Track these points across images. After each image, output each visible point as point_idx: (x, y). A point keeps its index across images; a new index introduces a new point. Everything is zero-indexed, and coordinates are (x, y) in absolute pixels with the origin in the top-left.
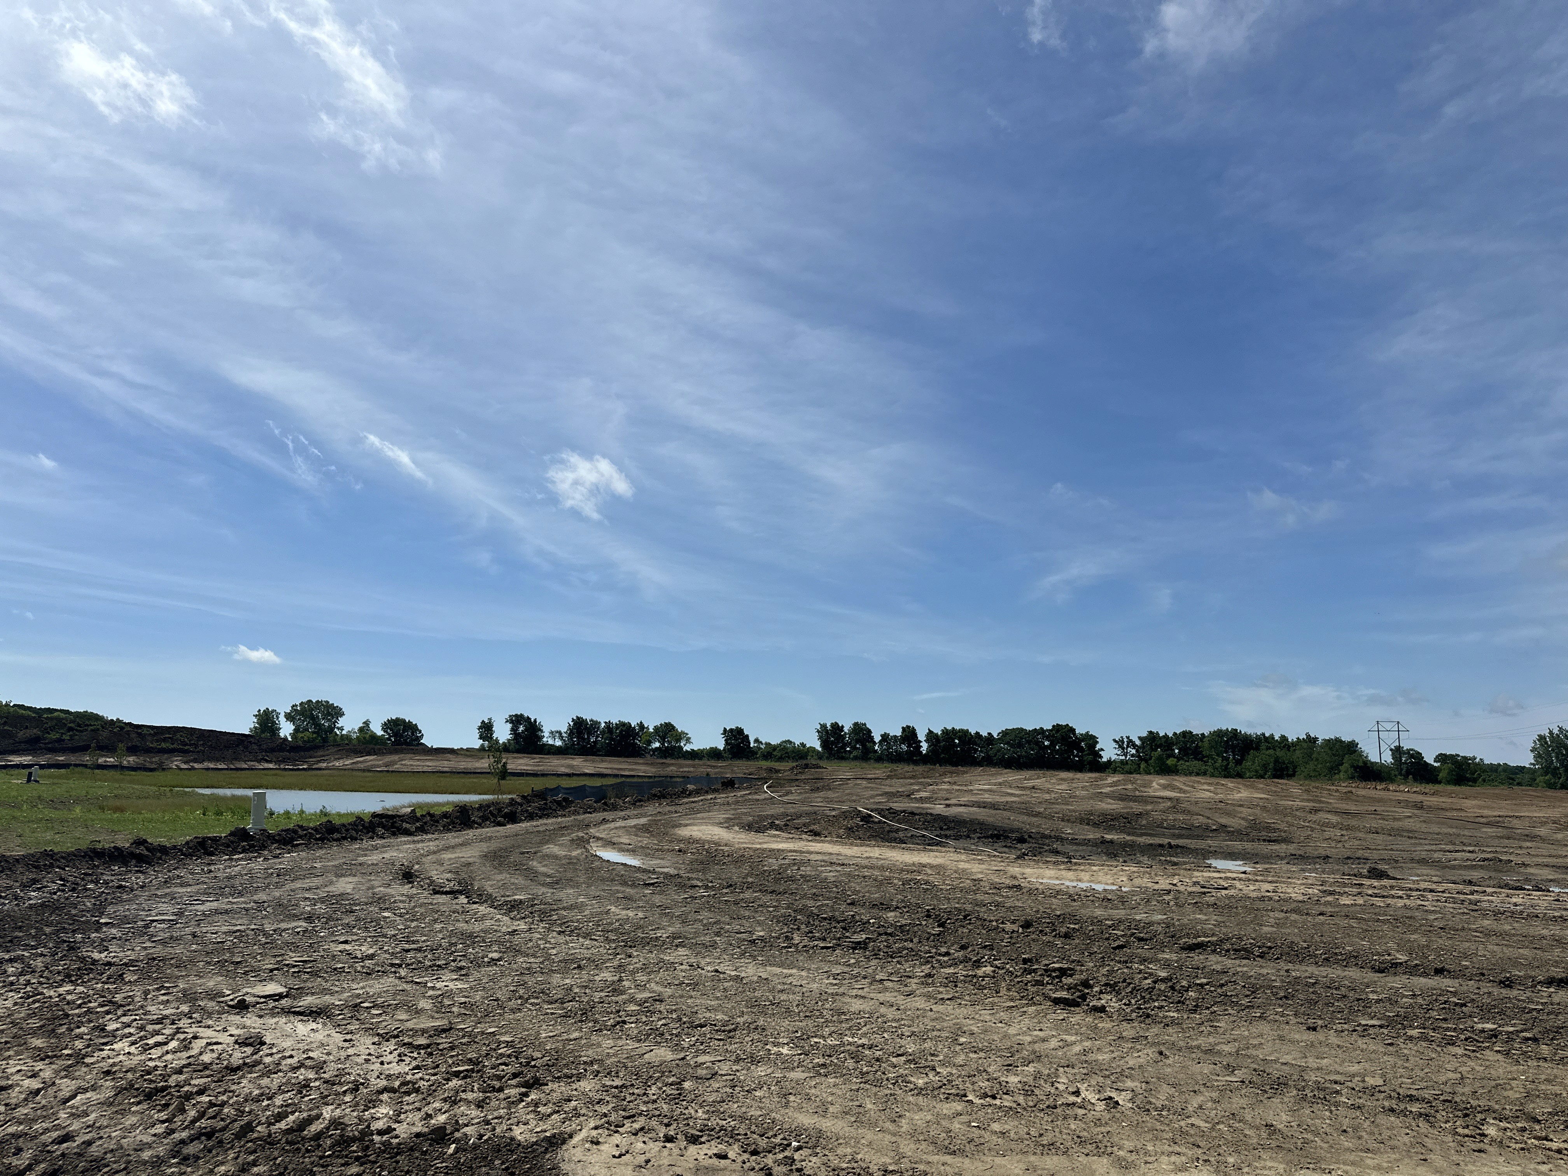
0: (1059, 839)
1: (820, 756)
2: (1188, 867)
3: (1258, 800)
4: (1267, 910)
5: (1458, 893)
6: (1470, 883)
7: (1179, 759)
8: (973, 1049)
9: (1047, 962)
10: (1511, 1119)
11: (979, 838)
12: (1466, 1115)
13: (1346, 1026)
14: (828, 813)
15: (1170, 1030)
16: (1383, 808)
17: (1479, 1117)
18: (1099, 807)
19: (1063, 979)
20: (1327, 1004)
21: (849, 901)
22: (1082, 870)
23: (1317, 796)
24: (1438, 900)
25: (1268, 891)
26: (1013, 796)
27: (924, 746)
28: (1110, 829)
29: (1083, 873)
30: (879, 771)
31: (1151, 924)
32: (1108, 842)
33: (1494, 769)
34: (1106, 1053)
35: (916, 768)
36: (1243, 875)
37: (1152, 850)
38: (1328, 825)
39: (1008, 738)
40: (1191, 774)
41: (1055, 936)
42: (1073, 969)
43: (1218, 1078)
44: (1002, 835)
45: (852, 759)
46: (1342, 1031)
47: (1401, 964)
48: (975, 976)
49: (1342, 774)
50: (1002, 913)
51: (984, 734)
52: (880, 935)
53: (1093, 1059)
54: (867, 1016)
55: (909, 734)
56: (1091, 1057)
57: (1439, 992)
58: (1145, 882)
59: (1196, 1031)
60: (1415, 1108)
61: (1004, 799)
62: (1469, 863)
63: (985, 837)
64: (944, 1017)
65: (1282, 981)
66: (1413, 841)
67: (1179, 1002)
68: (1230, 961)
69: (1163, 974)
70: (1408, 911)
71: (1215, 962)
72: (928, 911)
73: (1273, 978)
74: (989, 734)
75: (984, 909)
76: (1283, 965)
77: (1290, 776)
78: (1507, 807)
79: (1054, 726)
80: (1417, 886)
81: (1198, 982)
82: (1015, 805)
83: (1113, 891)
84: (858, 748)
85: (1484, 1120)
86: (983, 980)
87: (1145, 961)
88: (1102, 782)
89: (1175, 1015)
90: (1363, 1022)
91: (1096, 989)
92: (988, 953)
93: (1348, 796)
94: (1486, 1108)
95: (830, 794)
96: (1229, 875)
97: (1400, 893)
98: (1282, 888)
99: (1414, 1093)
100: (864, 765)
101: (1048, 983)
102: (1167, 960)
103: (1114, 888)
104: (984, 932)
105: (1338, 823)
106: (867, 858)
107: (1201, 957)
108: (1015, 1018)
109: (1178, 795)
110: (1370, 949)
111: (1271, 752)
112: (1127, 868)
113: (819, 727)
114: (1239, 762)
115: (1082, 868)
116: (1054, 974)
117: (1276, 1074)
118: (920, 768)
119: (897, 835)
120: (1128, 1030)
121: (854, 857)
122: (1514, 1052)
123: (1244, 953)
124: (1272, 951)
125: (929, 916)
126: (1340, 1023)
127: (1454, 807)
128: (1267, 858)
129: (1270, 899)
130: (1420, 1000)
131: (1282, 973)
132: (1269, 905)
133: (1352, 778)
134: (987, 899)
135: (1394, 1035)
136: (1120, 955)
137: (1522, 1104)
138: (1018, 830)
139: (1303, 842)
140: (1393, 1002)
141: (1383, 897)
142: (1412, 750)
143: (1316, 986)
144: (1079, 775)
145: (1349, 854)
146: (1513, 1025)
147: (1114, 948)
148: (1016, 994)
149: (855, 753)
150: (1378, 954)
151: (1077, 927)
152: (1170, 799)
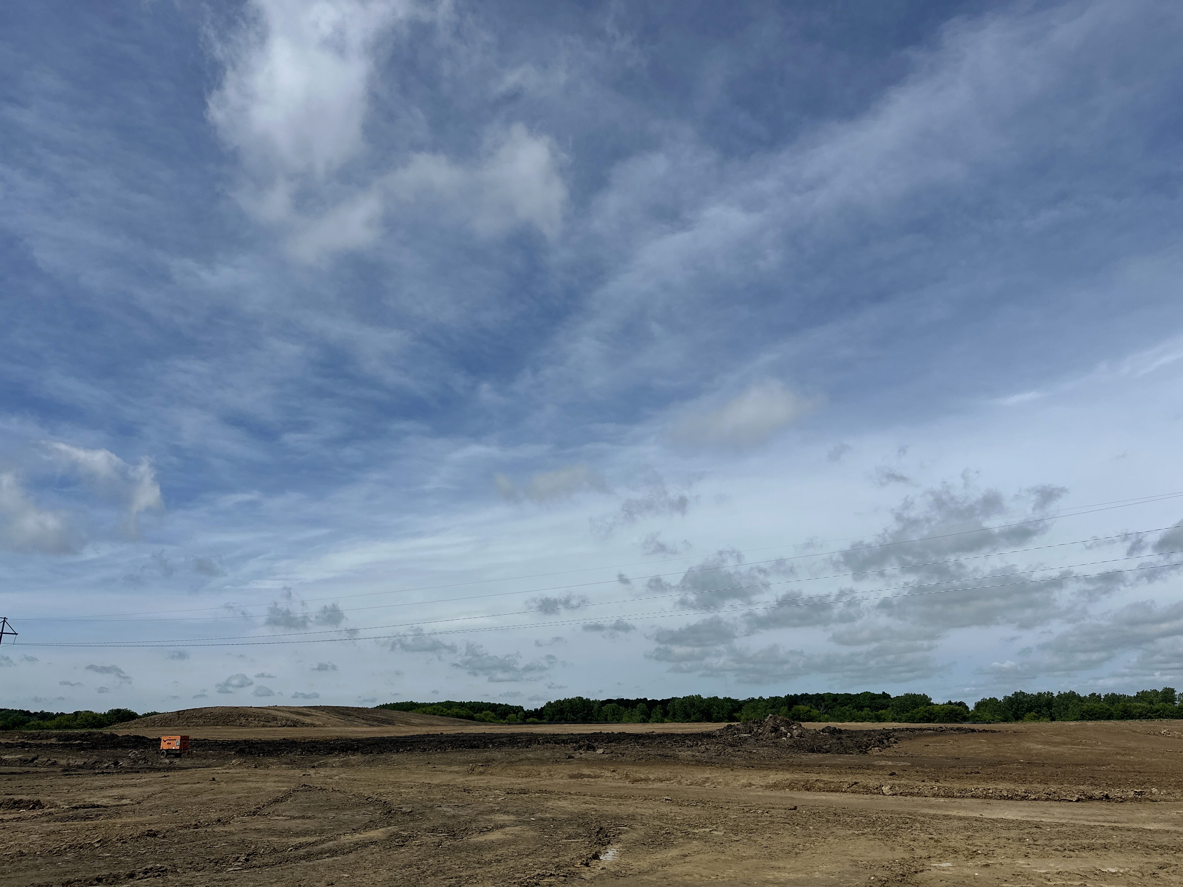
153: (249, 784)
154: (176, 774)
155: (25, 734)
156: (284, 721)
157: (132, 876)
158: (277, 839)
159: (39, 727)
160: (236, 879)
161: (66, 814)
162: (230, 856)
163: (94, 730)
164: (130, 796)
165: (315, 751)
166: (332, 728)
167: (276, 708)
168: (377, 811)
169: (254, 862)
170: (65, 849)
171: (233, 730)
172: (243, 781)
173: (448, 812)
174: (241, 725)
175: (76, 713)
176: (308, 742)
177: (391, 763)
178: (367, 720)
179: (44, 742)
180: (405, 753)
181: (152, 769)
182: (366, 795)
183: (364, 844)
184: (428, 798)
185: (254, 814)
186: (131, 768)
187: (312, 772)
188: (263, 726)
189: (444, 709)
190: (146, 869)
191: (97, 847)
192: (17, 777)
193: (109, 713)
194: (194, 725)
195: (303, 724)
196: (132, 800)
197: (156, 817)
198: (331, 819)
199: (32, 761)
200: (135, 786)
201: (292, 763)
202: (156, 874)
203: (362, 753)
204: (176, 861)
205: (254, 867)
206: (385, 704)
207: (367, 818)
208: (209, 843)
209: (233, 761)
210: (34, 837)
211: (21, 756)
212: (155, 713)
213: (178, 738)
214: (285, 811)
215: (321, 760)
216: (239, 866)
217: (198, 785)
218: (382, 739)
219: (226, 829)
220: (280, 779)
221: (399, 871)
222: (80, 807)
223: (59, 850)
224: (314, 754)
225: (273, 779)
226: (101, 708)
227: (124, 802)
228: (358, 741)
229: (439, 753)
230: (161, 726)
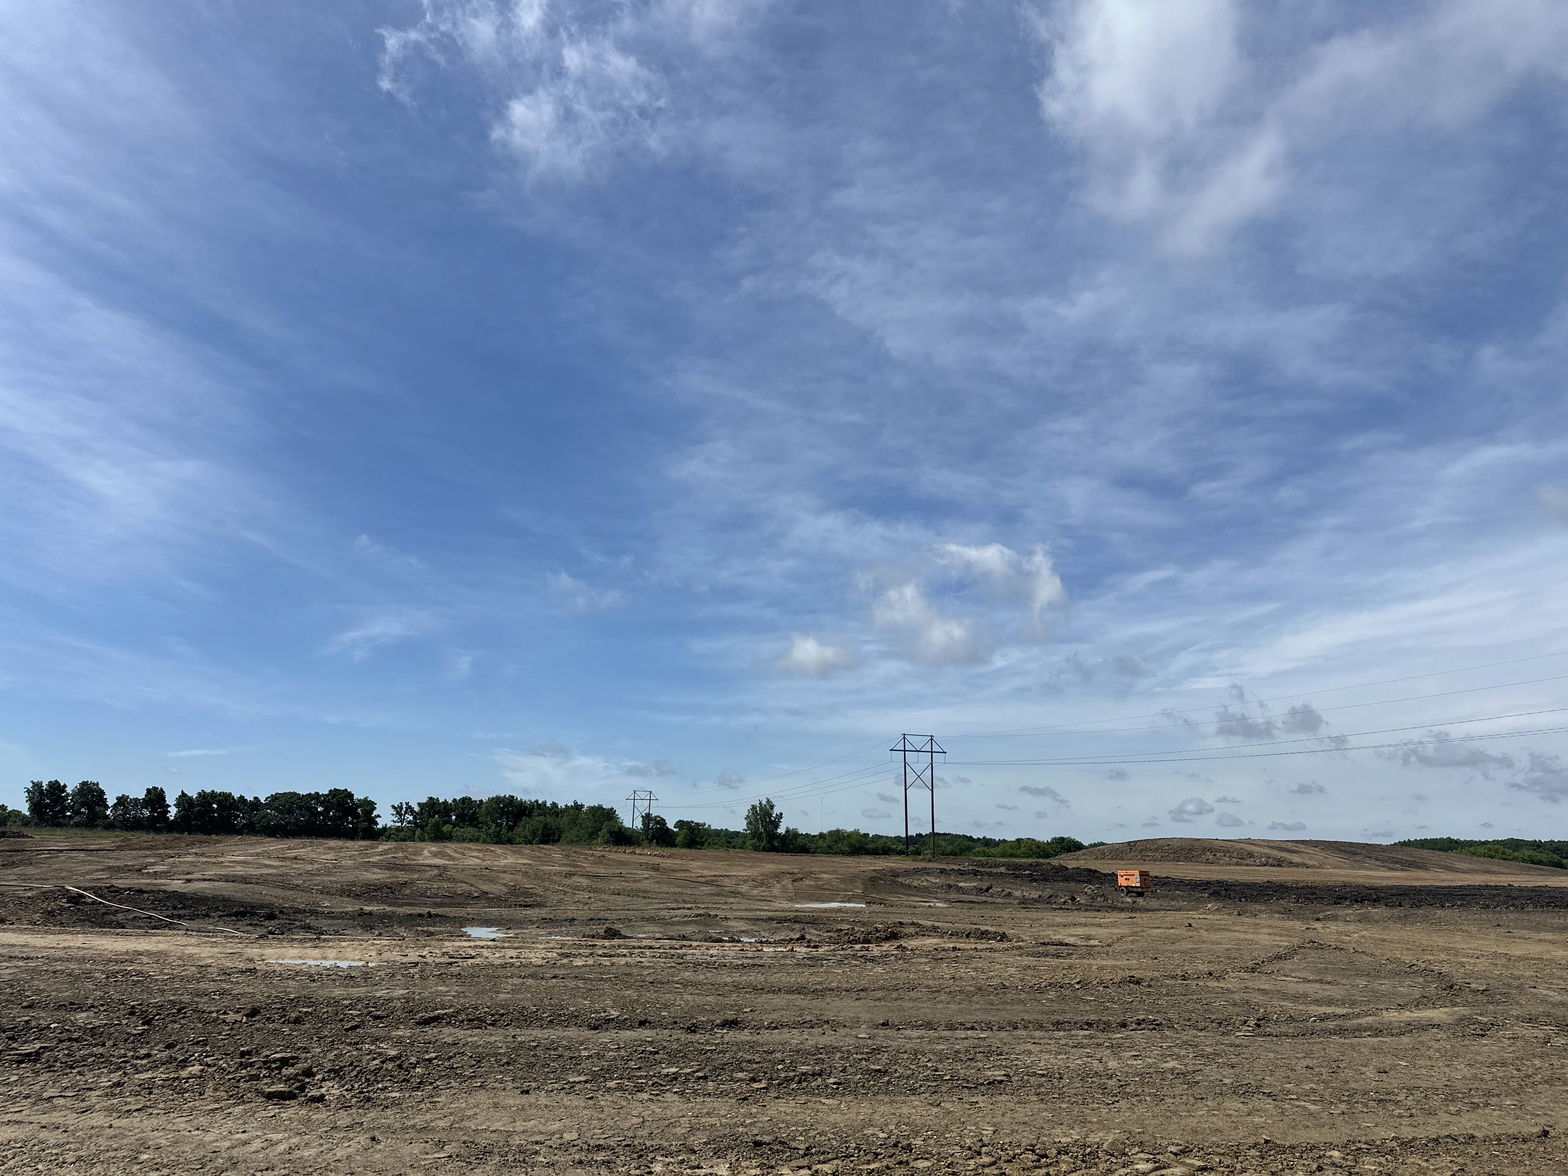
0: (314, 913)
1: (25, 822)
2: (441, 937)
3: (521, 866)
4: (507, 977)
5: (670, 948)
6: (684, 938)
7: (454, 825)
8: (155, 1167)
9: (268, 1053)
10: (675, 1153)
11: (220, 916)
12: (641, 1156)
13: (556, 1085)
14: (21, 893)
15: (389, 1112)
16: (627, 871)
17: (651, 1155)
18: (363, 877)
19: (284, 1070)
20: (543, 1066)
21: (25, 1004)
22: (330, 947)
23: (574, 861)
24: (654, 956)
25: (512, 958)
26: (271, 867)
27: (173, 812)
28: (371, 900)
29: (331, 950)
30: (106, 840)
31: (391, 1000)
32: (366, 914)
33: (718, 833)
34: (314, 1147)
35: (156, 837)
36: (492, 943)
37: (410, 921)
38: (577, 888)
39: (277, 803)
40: (464, 840)
41: (284, 1023)
42: (296, 1058)
43: (427, 1157)
44: (249, 912)
45: (72, 826)
46: (552, 1091)
47: (613, 1019)
48: (177, 1078)
49: (599, 839)
50: (227, 1001)
51: (249, 798)
52: (61, 1041)
53: (298, 1156)
54: (18, 1145)
55: (156, 797)
56: (297, 1154)
57: (639, 1042)
58: (395, 956)
59: (415, 1110)
60: (600, 1157)
61: (259, 872)
62: (686, 919)
63: (227, 915)
64: (127, 1133)
65: (508, 1047)
66: (647, 901)
67: (404, 1080)
68: (462, 1032)
69: (393, 1053)
70: (628, 968)
71: (447, 1034)
72: (133, 1007)
73: (500, 1045)
74: (256, 798)
75: (205, 999)
76: (511, 1031)
77: (556, 841)
78: (723, 867)
79: (330, 791)
80: (639, 944)
81: (427, 1057)
82: (270, 878)
83: (358, 967)
84: (84, 813)
85: (654, 1158)
86: (187, 1082)
87: (377, 1040)
88: (371, 851)
89: (398, 1095)
90: (571, 1080)
91: (319, 1077)
92: (200, 1049)
93: (600, 860)
94: (658, 1147)
95: (30, 870)
96: (478, 943)
97: (625, 951)
98: (526, 953)
99: (602, 1142)
100: (87, 833)
101: (264, 1077)
102: (400, 1036)
103: (360, 964)
104: (200, 1025)
105: (588, 886)
106: (65, 948)
107: (435, 1030)
108: (216, 1122)
109: (447, 862)
110: (590, 1007)
111: (542, 818)
112: (378, 942)
113: (30, 786)
114: (511, 828)
115: (331, 944)
116: (274, 1066)
117: (484, 1142)
118: (162, 838)
119: (113, 918)
120: (344, 1119)
121: (46, 948)
122: (687, 1091)
123: (477, 1022)
124: (503, 1018)
125: (132, 1013)
126: (551, 1083)
127: (683, 869)
128: (519, 924)
129: (512, 965)
130: (623, 1053)
131: (510, 1039)
132: (508, 971)
133: (607, 843)
134: (211, 987)
135: (596, 1089)
136: (352, 1037)
137: (685, 1138)
138: (269, 905)
139: (555, 906)
140: (599, 1056)
141: (611, 956)
142: (658, 817)
143: (538, 1049)
144: (350, 844)
145: (592, 916)
146: (691, 1067)
147: (347, 1030)
148: (223, 1094)
149: (77, 819)
150: (597, 1012)
151: (310, 1010)
152: (437, 867)
153: (1237, 934)
154: (1144, 915)
155: (974, 861)
156: (1263, 859)
157: (1124, 1025)
158: (1293, 1005)
159: (984, 854)
160: (1250, 1046)
161: (1036, 949)
162: (1235, 1018)
163: (1041, 860)
164: (1097, 937)
165: (1316, 898)
166: (1332, 870)
167: (1249, 841)
168: (1430, 984)
169: (1268, 1029)
170: (1046, 987)
171: (1200, 867)
172: (1227, 930)
173: (1550, 996)
174: (1208, 862)
175: (1018, 840)
176: (1303, 888)
177: (1434, 921)
178: (1383, 861)
179: (994, 870)
180: (1456, 909)
181: (1114, 908)
182: (1407, 962)
183: (1420, 1026)
184: (1511, 974)
185: (1253, 970)
186: (1091, 906)
187: (1318, 925)
188: (1237, 864)
189: (1506, 850)
190: (1138, 1020)
191: (1078, 989)
192: (977, 906)
193: (1052, 842)
194: (1150, 860)
195: (1291, 864)
196: (1100, 942)
197: (1134, 962)
198: (1362, 987)
199: (987, 890)
200: (1100, 926)
201: (1287, 913)
202: (1151, 1027)
203: (1386, 905)
204: (1170, 1015)
205: (1269, 1035)
206: (1406, 840)
207: (1417, 993)
208: (1205, 999)
209: (1209, 905)
210: (1012, 970)
211: (975, 884)
212: (1102, 844)
213: (1137, 873)
214: (1293, 971)
215: (1328, 910)
216: (1249, 1031)
217: (1172, 931)
218: (1414, 888)
219: (1222, 984)
220: (1275, 931)
221: (1486, 1069)
222: (1048, 943)
223: (1040, 987)
224: (1315, 903)
225: (1264, 930)
226: (1044, 837)
227: (1092, 942)
228: (1376, 889)
229: (1512, 912)
230: (1112, 859)
